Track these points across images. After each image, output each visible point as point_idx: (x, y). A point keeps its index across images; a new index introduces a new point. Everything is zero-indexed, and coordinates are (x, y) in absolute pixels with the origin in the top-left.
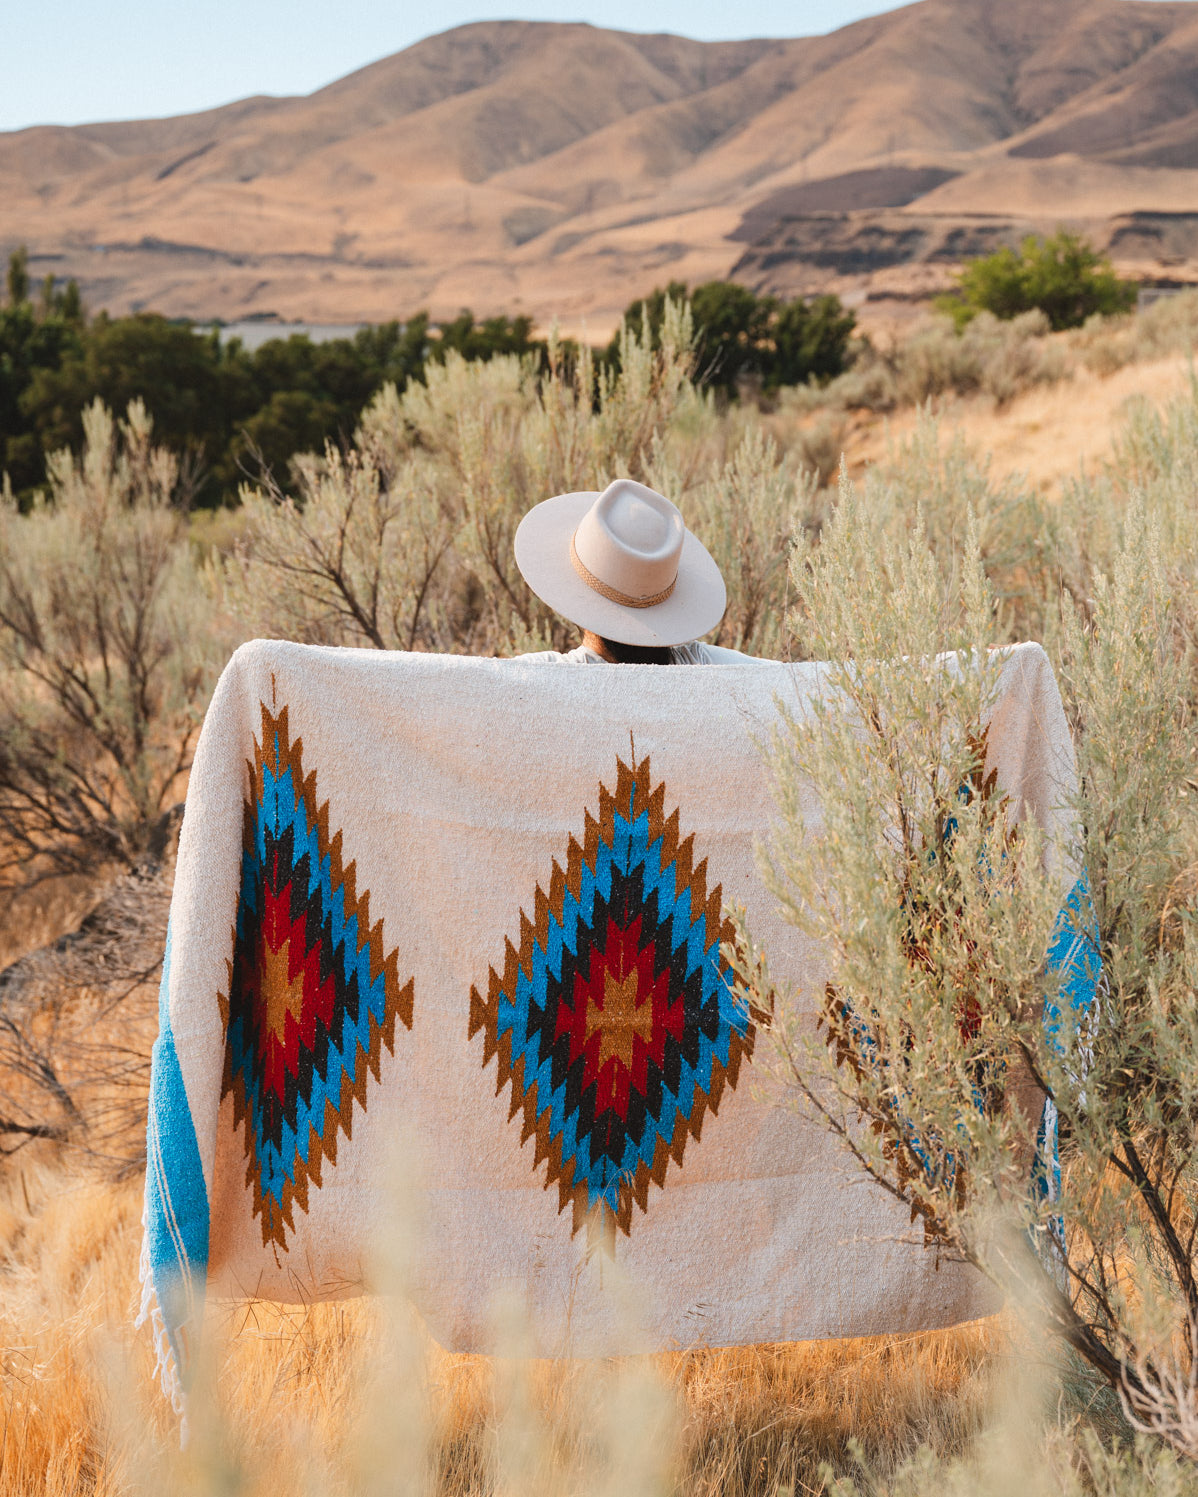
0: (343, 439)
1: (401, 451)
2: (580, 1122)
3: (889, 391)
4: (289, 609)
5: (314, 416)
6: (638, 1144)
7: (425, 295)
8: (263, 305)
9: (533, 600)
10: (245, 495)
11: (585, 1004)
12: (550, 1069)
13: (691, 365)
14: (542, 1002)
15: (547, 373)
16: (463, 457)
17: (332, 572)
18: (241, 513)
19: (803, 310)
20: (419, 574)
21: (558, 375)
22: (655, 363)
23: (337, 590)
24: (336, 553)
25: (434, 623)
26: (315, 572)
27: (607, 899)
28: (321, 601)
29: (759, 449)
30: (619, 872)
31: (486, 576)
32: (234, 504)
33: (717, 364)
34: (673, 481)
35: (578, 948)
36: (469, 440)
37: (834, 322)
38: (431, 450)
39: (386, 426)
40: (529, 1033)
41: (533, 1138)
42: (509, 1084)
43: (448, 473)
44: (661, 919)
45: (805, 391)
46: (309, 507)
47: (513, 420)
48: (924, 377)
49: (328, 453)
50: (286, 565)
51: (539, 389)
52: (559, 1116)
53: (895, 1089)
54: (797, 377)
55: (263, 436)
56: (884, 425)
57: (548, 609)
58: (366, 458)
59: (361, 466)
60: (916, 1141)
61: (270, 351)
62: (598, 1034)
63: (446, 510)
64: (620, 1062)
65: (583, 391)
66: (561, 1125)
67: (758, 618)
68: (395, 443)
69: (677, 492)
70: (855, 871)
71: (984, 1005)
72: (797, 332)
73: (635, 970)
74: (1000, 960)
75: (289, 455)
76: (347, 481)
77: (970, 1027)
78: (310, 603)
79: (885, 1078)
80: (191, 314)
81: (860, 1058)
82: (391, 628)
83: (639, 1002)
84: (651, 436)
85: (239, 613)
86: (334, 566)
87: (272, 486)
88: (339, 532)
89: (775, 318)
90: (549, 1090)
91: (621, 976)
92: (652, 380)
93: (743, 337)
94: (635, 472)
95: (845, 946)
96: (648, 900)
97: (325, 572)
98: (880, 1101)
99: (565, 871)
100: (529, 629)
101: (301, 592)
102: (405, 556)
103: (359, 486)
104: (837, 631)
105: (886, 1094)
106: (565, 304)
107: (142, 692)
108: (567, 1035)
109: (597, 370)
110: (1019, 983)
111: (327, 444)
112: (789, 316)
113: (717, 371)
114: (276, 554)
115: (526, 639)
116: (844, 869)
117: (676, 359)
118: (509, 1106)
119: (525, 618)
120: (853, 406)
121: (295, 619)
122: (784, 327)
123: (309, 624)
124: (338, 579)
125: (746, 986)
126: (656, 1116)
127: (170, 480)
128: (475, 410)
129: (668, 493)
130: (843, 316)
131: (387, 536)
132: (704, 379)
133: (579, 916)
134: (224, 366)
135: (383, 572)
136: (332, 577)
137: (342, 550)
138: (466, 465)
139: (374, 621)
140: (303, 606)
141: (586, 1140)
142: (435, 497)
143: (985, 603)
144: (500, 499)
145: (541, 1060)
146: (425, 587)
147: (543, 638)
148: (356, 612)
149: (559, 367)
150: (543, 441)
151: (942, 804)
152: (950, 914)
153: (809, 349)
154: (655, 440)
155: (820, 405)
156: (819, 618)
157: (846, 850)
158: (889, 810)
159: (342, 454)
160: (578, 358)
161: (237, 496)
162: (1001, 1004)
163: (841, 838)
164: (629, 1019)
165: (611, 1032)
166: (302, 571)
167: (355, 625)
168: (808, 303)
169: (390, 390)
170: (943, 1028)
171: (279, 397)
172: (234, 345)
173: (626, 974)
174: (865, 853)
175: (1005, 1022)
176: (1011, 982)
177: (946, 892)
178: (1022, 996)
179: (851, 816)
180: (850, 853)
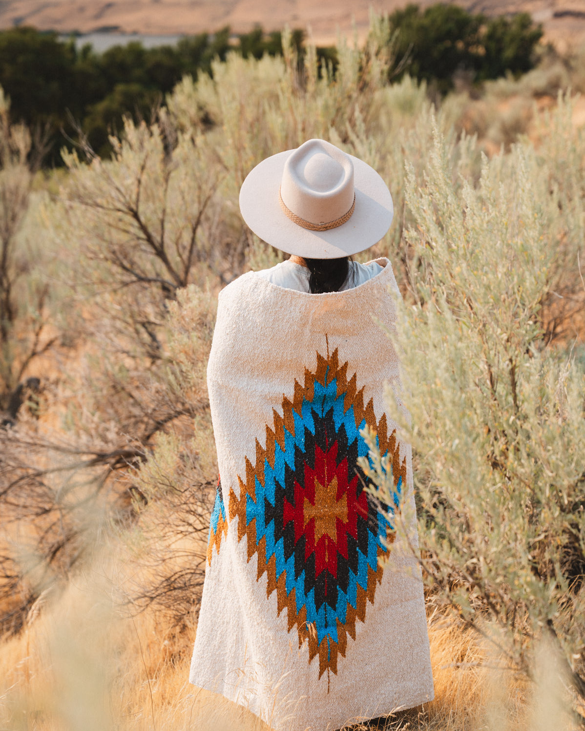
2: (306, 581)
4: (100, 237)
6: (346, 593)
7: (228, 13)
8: (110, 20)
11: (302, 502)
12: (283, 546)
14: (272, 501)
17: (132, 210)
19: (505, 25)
20: (194, 211)
23: (136, 223)
24: (134, 197)
25: (206, 246)
26: (119, 210)
27: (313, 432)
28: (124, 231)
30: (318, 415)
35: (295, 465)
37: (527, 33)
39: (184, 107)
40: (267, 522)
41: (275, 592)
42: (256, 555)
44: (350, 442)
45: (502, 84)
50: (98, 205)
52: (292, 577)
54: (497, 73)
61: (114, 54)
62: (312, 521)
64: (329, 538)
66: (294, 583)
70: (450, 406)
71: (544, 501)
72: (499, 41)
73: (335, 477)
74: (554, 470)
78: (116, 233)
79: (471, 551)
80: (58, 27)
81: (454, 538)
82: (175, 250)
83: (339, 497)
86: (133, 206)
87: (86, 148)
88: (136, 182)
89: (484, 30)
90: (283, 560)
91: (326, 483)
92: (361, 69)
93: (460, 45)
95: (445, 459)
96: (339, 431)
97: (127, 210)
98: (467, 568)
99: (282, 416)
101: (109, 224)
102: (183, 198)
103: (149, 149)
106: (331, 20)
107: (7, 298)
108: (292, 523)
110: (567, 487)
112: (494, 29)
114: (90, 198)
116: (444, 405)
118: (256, 570)
120: (538, 95)
121: (105, 244)
122: (491, 36)
123: (116, 248)
124: (136, 215)
125: (376, 487)
126: (355, 571)
127: (26, 147)
130: (534, 28)
131: (171, 183)
133: (295, 445)
134: (79, 64)
135: (168, 210)
136: (132, 213)
137: (138, 195)
138: (228, 134)
139: (162, 245)
140: (111, 235)
141: (312, 593)
144: (252, 158)
145: (277, 540)
146: (199, 220)
148: (149, 239)
151: (514, 362)
152: (521, 437)
153: (509, 53)
155: (514, 94)
157: (444, 392)
158: (481, 366)
159: (148, 126)
162: (554, 500)
163: (442, 384)
164: (332, 509)
165: (321, 519)
166: (110, 209)
167: (149, 247)
168: (509, 19)
169: (187, 81)
171: (120, 88)
172: (87, 49)
173: (330, 481)
174: (459, 393)
175: (557, 513)
176: (562, 486)
177: (518, 422)
178: (569, 495)
179: (451, 369)
180: (447, 394)
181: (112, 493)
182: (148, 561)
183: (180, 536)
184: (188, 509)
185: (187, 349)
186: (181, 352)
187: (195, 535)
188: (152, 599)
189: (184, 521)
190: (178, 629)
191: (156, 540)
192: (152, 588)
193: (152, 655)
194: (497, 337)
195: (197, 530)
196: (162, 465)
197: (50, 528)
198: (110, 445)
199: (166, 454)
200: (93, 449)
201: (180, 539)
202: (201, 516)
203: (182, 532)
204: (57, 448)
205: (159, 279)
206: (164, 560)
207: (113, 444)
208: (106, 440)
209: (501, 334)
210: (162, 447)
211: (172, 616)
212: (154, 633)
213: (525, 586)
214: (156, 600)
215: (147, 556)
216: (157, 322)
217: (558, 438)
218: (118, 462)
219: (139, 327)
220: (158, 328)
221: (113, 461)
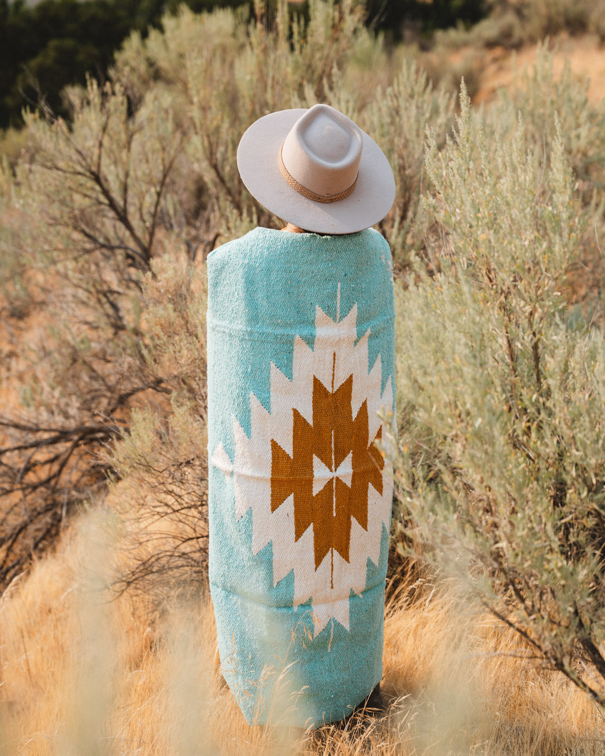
0: (100, 73)
1: (145, 82)
3: (518, 33)
4: (63, 202)
5: (81, 57)
9: (244, 193)
10: (28, 117)
13: (364, 15)
15: (253, 21)
16: (191, 85)
17: (92, 173)
18: (25, 133)
20: (158, 175)
21: (262, 22)
22: (337, 14)
23: (98, 188)
24: (95, 158)
25: (171, 212)
26: (79, 173)
28: (85, 196)
29: (413, 77)
31: (209, 177)
32: (20, 125)
33: (383, 13)
34: (348, 102)
36: (195, 73)
38: (169, 82)
39: (133, 63)
43: (181, 99)
45: (453, 35)
46: (76, 125)
47: (229, 59)
48: (544, 22)
49: (89, 83)
50: (58, 169)
51: (248, 34)
53: (503, 544)
54: (447, 23)
55: (41, 74)
56: (514, 59)
57: (254, 200)
58: (117, 88)
59: (114, 93)
60: (520, 583)
61: (46, 7)
63: (178, 125)
65: (281, 34)
67: (412, 203)
68: (140, 77)
69: (351, 110)
70: (471, 383)
71: (569, 482)
74: (580, 448)
75: (61, 87)
76: (103, 105)
77: (559, 500)
78: (77, 197)
79: (495, 536)
81: (477, 522)
82: (137, 216)
84: (332, 68)
85: (23, 205)
86: (94, 169)
87: (47, 109)
88: (97, 144)
92: (334, 26)
94: (321, 97)
95: (466, 439)
97: (88, 174)
98: (491, 553)
100: (241, 214)
101: (70, 188)
102: (147, 161)
103: (112, 109)
104: (460, 209)
105: (497, 548)
109: (291, 19)
110: (594, 466)
111: (87, 76)
113: (383, 19)
114: (51, 160)
115: (238, 222)
116: (464, 382)
117: (352, 11)
119: (238, 207)
120: (490, 45)
121: (67, 210)
123: (77, 213)
124: (98, 179)
128: (200, 51)
129: (344, 110)
131: (135, 145)
132: (373, 24)
134: (11, 19)
135: (132, 173)
136: (93, 177)
137: (100, 157)
138: (193, 92)
139: (125, 210)
140: (72, 200)
142: (171, 116)
143: (568, 186)
144: (217, 117)
146: (164, 184)
147: (251, 221)
148: (112, 205)
149: (262, 16)
150: (252, 74)
151: (538, 336)
152: (543, 415)
154: (335, 70)
156: (446, 200)
157: (465, 369)
158: (500, 340)
159: (99, 85)
160: (276, 10)
161: (21, 117)
162: (580, 480)
163: (461, 360)
166: (70, 173)
167: (111, 214)
169: (135, 37)
170: (538, 499)
171: (53, 43)
172: (19, 3)
174: (480, 370)
175: (584, 494)
176: (588, 464)
177: (541, 400)
178: (596, 475)
179: (470, 343)
180: (468, 371)
181: (74, 471)
182: (125, 545)
183: (157, 517)
184: (165, 489)
185: (163, 322)
186: (156, 325)
187: (173, 516)
188: (129, 583)
189: (161, 502)
190: (157, 614)
191: (132, 521)
192: (129, 572)
193: (131, 642)
194: (521, 308)
195: (174, 511)
196: (138, 443)
197: (12, 509)
198: (72, 421)
199: (142, 433)
200: (54, 427)
201: (157, 520)
202: (180, 497)
203: (158, 513)
204: (17, 426)
205: (123, 246)
206: (141, 544)
207: (76, 421)
208: (67, 416)
209: (524, 306)
210: (138, 425)
211: (151, 601)
212: (132, 619)
213: (556, 571)
214: (133, 585)
215: (123, 539)
216: (121, 290)
217: (585, 414)
218: (81, 439)
219: (101, 296)
220: (120, 298)
221: (76, 438)
